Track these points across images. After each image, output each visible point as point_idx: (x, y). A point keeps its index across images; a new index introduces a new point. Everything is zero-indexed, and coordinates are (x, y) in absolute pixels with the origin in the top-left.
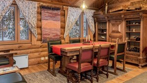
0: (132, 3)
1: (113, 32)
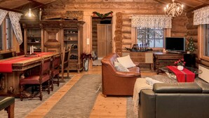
0: (67, 11)
1: (50, 41)
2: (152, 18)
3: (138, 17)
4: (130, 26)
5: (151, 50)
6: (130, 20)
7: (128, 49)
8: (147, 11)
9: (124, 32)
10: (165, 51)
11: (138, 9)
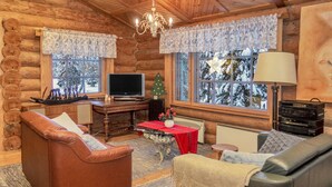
2: (84, 38)
3: (56, 33)
4: (38, 51)
5: (85, 98)
6: (38, 39)
7: (37, 101)
8: (72, 23)
9: (25, 64)
10: (108, 98)
11: (54, 16)
